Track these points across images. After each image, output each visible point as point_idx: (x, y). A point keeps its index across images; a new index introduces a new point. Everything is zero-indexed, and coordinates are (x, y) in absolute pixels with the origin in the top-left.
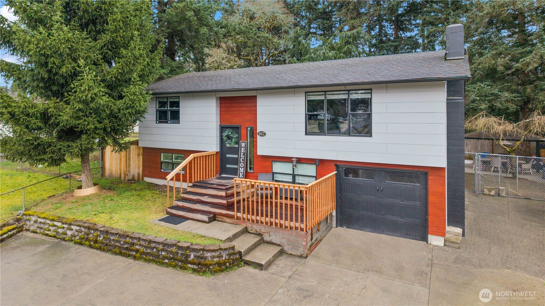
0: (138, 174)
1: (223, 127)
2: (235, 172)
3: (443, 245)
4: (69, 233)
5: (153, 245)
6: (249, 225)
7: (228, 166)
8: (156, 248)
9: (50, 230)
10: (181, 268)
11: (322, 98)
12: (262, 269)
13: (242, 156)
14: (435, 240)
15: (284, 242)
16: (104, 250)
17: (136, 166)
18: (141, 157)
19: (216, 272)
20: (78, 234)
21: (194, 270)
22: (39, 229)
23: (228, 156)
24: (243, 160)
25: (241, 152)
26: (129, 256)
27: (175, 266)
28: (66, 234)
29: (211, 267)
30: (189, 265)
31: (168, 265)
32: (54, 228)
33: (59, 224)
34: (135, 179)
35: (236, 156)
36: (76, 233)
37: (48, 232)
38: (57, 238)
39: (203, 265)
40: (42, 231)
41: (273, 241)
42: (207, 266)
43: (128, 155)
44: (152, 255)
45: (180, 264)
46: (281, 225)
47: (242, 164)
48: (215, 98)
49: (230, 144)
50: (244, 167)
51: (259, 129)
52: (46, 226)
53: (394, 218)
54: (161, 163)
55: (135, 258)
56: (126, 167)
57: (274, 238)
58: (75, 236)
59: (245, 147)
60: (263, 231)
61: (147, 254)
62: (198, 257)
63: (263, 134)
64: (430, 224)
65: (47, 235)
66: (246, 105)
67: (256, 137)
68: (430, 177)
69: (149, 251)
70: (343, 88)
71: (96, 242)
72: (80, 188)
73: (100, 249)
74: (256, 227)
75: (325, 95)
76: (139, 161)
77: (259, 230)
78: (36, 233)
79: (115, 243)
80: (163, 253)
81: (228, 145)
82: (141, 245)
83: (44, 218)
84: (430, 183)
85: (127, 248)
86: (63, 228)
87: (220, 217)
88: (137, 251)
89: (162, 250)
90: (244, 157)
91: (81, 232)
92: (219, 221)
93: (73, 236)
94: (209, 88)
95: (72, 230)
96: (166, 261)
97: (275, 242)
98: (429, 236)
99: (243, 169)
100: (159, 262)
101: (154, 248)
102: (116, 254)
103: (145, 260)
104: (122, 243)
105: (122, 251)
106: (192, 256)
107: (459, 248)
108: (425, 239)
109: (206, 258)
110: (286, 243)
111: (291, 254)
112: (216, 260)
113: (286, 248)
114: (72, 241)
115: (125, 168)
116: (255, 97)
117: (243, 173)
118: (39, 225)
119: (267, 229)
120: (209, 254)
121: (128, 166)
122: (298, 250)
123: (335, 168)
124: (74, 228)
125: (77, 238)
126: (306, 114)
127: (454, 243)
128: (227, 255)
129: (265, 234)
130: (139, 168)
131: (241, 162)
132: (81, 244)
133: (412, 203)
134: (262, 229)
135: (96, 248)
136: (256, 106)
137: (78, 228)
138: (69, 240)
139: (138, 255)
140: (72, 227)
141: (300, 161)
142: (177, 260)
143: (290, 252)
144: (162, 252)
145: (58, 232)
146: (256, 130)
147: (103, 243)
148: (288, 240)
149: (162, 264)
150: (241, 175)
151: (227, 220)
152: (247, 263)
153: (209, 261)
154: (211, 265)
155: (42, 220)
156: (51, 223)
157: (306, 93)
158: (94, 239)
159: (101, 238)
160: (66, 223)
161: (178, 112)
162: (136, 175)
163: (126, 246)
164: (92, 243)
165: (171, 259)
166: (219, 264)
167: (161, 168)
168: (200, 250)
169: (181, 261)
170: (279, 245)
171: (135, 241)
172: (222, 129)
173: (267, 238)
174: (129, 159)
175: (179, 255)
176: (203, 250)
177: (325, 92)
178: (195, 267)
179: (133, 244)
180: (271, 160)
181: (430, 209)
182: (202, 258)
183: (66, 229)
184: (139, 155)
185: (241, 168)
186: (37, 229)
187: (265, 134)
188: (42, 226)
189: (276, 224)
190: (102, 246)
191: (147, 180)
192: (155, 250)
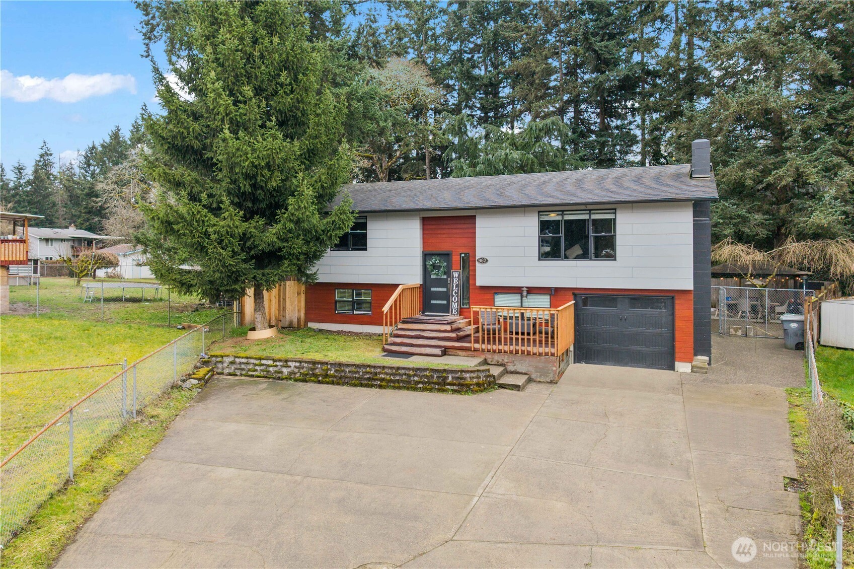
0: (299, 320)
1: (426, 254)
2: (446, 309)
3: (690, 371)
4: (286, 371)
5: (403, 371)
6: (489, 356)
7: (433, 302)
8: (405, 374)
9: (256, 370)
10: (439, 390)
11: (558, 218)
12: (519, 390)
13: (454, 289)
14: (683, 367)
15: (531, 369)
16: (338, 384)
17: (295, 308)
18: (303, 297)
19: (477, 391)
20: (299, 370)
21: (454, 391)
22: (239, 371)
23: (433, 289)
24: (455, 293)
25: (453, 284)
26: (372, 386)
27: (431, 390)
28: (281, 372)
29: (472, 387)
30: (449, 387)
31: (424, 390)
32: (262, 368)
33: (270, 362)
34: (294, 326)
35: (445, 290)
36: (296, 370)
37: (254, 373)
38: (269, 378)
39: (462, 385)
40: (244, 372)
41: (518, 370)
42: (468, 386)
43: (281, 295)
44: (402, 381)
45: (437, 387)
46: (529, 353)
47: (455, 298)
48: (419, 218)
49: (437, 275)
50: (457, 302)
51: (479, 255)
52: (251, 367)
53: (639, 348)
54: (336, 302)
55: (380, 387)
56: (279, 310)
57: (519, 367)
58: (295, 373)
59: (458, 277)
60: (506, 361)
61: (398, 381)
62: (458, 378)
63: (484, 261)
64: (677, 350)
65: (252, 376)
66: (459, 226)
67: (475, 266)
68: (677, 302)
69: (398, 378)
70: (583, 207)
71: (326, 376)
72: (253, 329)
73: (333, 383)
74: (497, 358)
75: (562, 215)
76: (299, 302)
77: (501, 361)
78: (236, 375)
79: (353, 374)
80: (416, 378)
81: (433, 277)
82: (386, 374)
83: (247, 358)
84: (677, 307)
85: (369, 379)
86: (276, 366)
87: (452, 350)
88: (382, 380)
89: (414, 376)
90: (458, 290)
91: (303, 369)
92: (450, 355)
93: (290, 373)
94: (412, 206)
95: (290, 367)
96: (421, 385)
97: (520, 371)
98: (677, 363)
99: (456, 303)
100: (412, 388)
101: (403, 374)
102: (355, 385)
103: (394, 388)
104: (361, 374)
105: (363, 382)
106: (450, 378)
107: (706, 373)
108: (672, 367)
109: (465, 379)
110: (533, 371)
111: (540, 382)
112: (475, 380)
113: (533, 376)
114: (291, 379)
115: (277, 312)
116: (474, 217)
117: (457, 308)
118: (238, 366)
119: (512, 358)
120: (468, 375)
121: (282, 309)
122: (547, 376)
123: (572, 297)
124: (292, 364)
125: (298, 375)
126: (539, 237)
127: (701, 368)
128: (485, 376)
129: (508, 364)
130: (299, 311)
131: (453, 296)
132: (305, 381)
133: (659, 330)
134: (505, 359)
135: (328, 383)
136: (475, 228)
137: (297, 364)
138: (286, 378)
139: (384, 383)
140: (289, 364)
141: (531, 291)
142: (433, 383)
143: (538, 379)
144: (414, 377)
145: (268, 372)
146: (475, 257)
147: (335, 377)
148: (536, 367)
149: (415, 389)
150: (454, 311)
151: (460, 353)
152: (502, 386)
153: (468, 381)
154: (471, 385)
155: (244, 360)
156: (257, 362)
157: (538, 212)
158: (323, 373)
159: (332, 372)
160: (280, 361)
161: (364, 236)
162: (295, 321)
163: (367, 376)
164: (320, 378)
165: (425, 383)
166: (478, 384)
167: (336, 310)
168: (459, 371)
169: (438, 384)
170: (525, 374)
171: (378, 370)
172: (426, 256)
173: (511, 368)
174: (284, 299)
175: (435, 378)
176: (462, 371)
177: (562, 211)
178: (455, 388)
179: (376, 374)
180: (493, 292)
181: (678, 335)
182: (461, 379)
183: (279, 367)
184: (299, 294)
185: (453, 303)
186: (236, 371)
187: (487, 261)
188: (243, 366)
189: (523, 352)
190: (335, 380)
191: (310, 325)
192: (404, 377)
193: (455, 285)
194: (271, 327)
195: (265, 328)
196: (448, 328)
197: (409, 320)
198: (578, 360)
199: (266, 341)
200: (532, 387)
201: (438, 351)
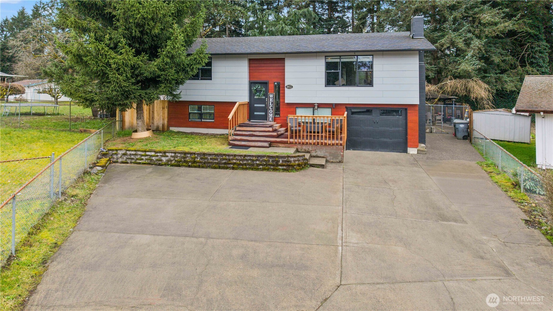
0: (163, 125)
1: (251, 83)
2: (265, 118)
3: (416, 153)
4: (164, 159)
5: (249, 158)
6: (299, 147)
7: (255, 113)
8: (250, 160)
9: (143, 159)
10: (274, 170)
11: (338, 60)
12: (323, 168)
13: (270, 105)
14: (412, 151)
15: (327, 154)
16: (203, 167)
17: (160, 118)
18: (166, 111)
19: (298, 169)
20: (174, 159)
21: (284, 170)
22: (130, 160)
23: (255, 105)
24: (271, 108)
25: (269, 102)
26: (227, 168)
27: (268, 170)
28: (161, 160)
29: (295, 167)
30: (280, 167)
31: (263, 169)
32: (146, 157)
33: (153, 154)
34: (160, 129)
35: (264, 105)
36: (172, 159)
37: (141, 161)
38: (152, 164)
39: (289, 166)
40: (133, 161)
41: (318, 155)
42: (293, 166)
43: (151, 109)
44: (249, 164)
45: (272, 167)
46: (326, 144)
47: (271, 111)
48: (247, 59)
49: (259, 96)
50: (273, 113)
51: (286, 84)
52: (139, 157)
53: (385, 140)
54: (190, 113)
55: (233, 168)
56: (149, 119)
57: (319, 153)
58: (171, 161)
59: (273, 98)
60: (311, 149)
61: (245, 164)
62: (286, 161)
63: (290, 87)
64: (409, 140)
65: (140, 163)
66: (273, 65)
67: (284, 90)
68: (409, 111)
69: (245, 162)
70: (353, 54)
71: (194, 162)
72: (136, 131)
73: (199, 167)
74: (305, 147)
75: (340, 59)
76: (164, 113)
77: (307, 149)
78: (127, 163)
79: (214, 160)
80: (258, 162)
81: (255, 97)
82: (237, 159)
83: (135, 151)
84: (409, 115)
85: (225, 163)
86: (157, 156)
87: (275, 144)
88: (234, 164)
89: (257, 160)
90: (273, 106)
91: (177, 157)
92: (274, 147)
93: (168, 161)
94: (243, 51)
95: (168, 156)
96: (261, 167)
97: (320, 156)
98: (409, 149)
99: (272, 114)
100: (255, 168)
101: (249, 160)
102: (215, 168)
103: (243, 169)
104: (219, 160)
105: (221, 165)
106: (281, 161)
107: (426, 154)
108: (405, 151)
109: (290, 162)
110: (328, 155)
111: (332, 162)
112: (297, 162)
113: (328, 159)
114: (168, 165)
115: (148, 120)
116: (283, 59)
117: (273, 117)
118: (129, 157)
119: (314, 147)
120: (292, 159)
121: (151, 118)
122: (337, 158)
123: (345, 109)
124: (169, 155)
125: (173, 162)
126: (325, 72)
127: (423, 151)
128: (302, 160)
129: (312, 151)
130: (163, 119)
131: (270, 109)
132: (179, 166)
133: (397, 129)
134: (310, 148)
135: (195, 167)
136: (284, 66)
137: (173, 155)
138: (165, 164)
139: (235, 166)
140: (167, 154)
141: (321, 106)
142: (269, 165)
143: (332, 161)
144: (256, 161)
145: (152, 160)
146: (284, 84)
147: (201, 162)
148: (330, 153)
149: (257, 169)
150: (270, 119)
151: (280, 145)
152: (312, 166)
153: (293, 163)
154: (295, 165)
155: (133, 153)
156: (143, 153)
157: (326, 56)
158: (192, 160)
159: (198, 159)
160: (160, 152)
161: (210, 71)
162: (161, 126)
163: (224, 161)
164: (190, 164)
165: (264, 165)
166: (299, 165)
167: (189, 118)
168: (286, 157)
169: (273, 165)
170: (323, 157)
171: (231, 157)
172: (252, 83)
173: (314, 154)
174: (153, 112)
175: (271, 161)
176: (288, 157)
177: (340, 56)
178: (284, 167)
179: (230, 160)
180: (295, 107)
181: (409, 131)
182: (288, 162)
183: (159, 156)
184: (163, 108)
185: (270, 114)
186: (128, 160)
187: (292, 87)
188: (132, 157)
189: (322, 143)
190: (201, 164)
191: (172, 129)
192: (249, 161)
193: (271, 103)
194: (148, 130)
195: (144, 131)
196: (270, 129)
197: (244, 125)
198: (348, 148)
199: (146, 139)
200: (330, 166)
201: (266, 144)
